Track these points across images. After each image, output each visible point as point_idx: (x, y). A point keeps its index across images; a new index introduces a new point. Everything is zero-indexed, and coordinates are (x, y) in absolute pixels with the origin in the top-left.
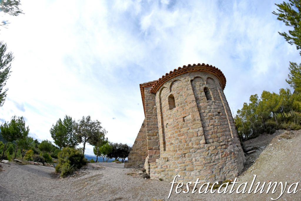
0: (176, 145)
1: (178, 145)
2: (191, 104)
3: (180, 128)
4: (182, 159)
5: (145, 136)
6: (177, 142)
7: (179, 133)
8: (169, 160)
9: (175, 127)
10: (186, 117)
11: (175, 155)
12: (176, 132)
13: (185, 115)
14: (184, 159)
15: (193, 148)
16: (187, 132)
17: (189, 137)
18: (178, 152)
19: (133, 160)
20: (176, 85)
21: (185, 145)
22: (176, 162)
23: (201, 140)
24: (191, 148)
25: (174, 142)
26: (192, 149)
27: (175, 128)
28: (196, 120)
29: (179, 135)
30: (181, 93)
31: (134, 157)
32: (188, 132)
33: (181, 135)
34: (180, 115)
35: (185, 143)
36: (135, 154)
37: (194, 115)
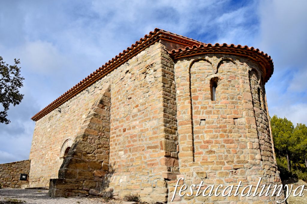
0: (222, 155)
1: (223, 155)
2: (247, 104)
3: (228, 131)
4: (232, 175)
5: (103, 127)
6: (223, 151)
7: (226, 138)
8: (207, 176)
9: (220, 127)
10: (237, 118)
11: (221, 169)
12: (222, 136)
13: (236, 116)
14: (236, 176)
15: (247, 162)
16: (238, 140)
17: (240, 147)
18: (227, 165)
19: (78, 176)
20: (226, 66)
21: (235, 156)
22: (223, 179)
23: (257, 154)
24: (246, 162)
25: (218, 150)
26: (247, 164)
27: (221, 129)
28: (252, 127)
29: (227, 142)
30: (232, 82)
31: (78, 171)
32: (240, 140)
33: (230, 142)
34: (230, 113)
35: (235, 155)
36: (82, 164)
37: (250, 120)
